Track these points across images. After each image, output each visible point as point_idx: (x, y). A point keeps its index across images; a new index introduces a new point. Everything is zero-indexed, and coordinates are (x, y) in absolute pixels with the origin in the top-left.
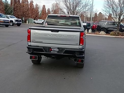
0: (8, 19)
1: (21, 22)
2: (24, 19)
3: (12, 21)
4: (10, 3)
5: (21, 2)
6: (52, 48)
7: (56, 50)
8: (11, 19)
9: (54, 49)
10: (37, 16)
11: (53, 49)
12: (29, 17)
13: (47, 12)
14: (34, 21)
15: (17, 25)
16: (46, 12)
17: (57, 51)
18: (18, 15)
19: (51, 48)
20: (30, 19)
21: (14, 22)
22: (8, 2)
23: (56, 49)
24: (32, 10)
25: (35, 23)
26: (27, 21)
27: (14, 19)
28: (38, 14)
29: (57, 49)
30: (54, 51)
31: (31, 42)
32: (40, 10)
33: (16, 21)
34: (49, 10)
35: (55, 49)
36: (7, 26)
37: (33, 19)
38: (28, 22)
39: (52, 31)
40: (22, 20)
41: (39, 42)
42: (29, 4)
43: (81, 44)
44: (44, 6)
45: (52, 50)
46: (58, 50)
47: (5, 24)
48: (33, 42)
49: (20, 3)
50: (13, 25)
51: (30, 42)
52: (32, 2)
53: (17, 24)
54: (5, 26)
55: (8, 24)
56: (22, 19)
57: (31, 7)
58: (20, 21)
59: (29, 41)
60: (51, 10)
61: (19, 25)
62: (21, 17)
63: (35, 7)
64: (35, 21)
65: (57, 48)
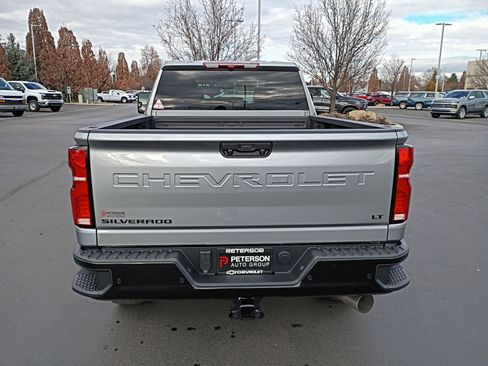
0: (19, 93)
1: (62, 101)
2: (69, 92)
3: (32, 99)
4: (24, 49)
5: (56, 45)
6: (232, 251)
7: (258, 259)
8: (29, 93)
9: (247, 254)
10: (104, 82)
11: (237, 259)
12: (84, 85)
13: (130, 70)
14: (99, 95)
15: (49, 109)
16: (127, 69)
17: (261, 268)
18: (51, 80)
19: (228, 251)
20: (85, 89)
21: (40, 100)
22: (18, 45)
23: (254, 254)
24: (91, 66)
25: (103, 101)
26: (80, 97)
27: (39, 93)
28: (108, 75)
29: (259, 254)
30: (242, 268)
31: (98, 223)
32: (113, 64)
33: (47, 96)
34: (134, 65)
35: (252, 258)
36: (18, 113)
37: (96, 91)
38: (83, 98)
39: (228, 149)
40: (66, 95)
41: (150, 224)
42: (80, 48)
43: (398, 217)
44: (122, 55)
45: (230, 263)
46: (267, 258)
47: (11, 107)
48: (109, 224)
49: (54, 46)
50: (37, 110)
51: (93, 226)
52: (88, 45)
53: (50, 106)
54: (11, 114)
55: (22, 107)
56: (63, 93)
57: (85, 57)
58: (59, 97)
59: (87, 222)
60: (140, 66)
61: (55, 108)
62: (62, 85)
63: (97, 58)
64: (101, 95)
65: (261, 250)
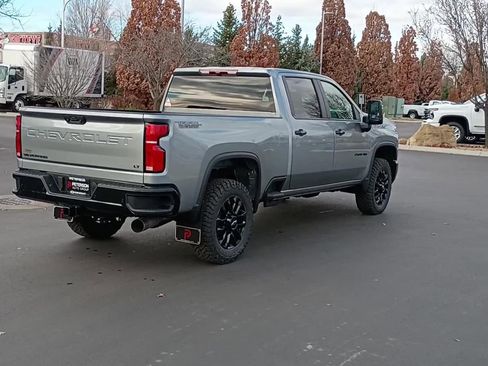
9: (78, 182)
10: (432, 89)
11: (74, 184)
14: (413, 107)
17: (85, 191)
19: (70, 178)
29: (84, 183)
30: (77, 190)
31: (23, 155)
35: (81, 185)
41: (40, 158)
43: (148, 168)
45: (72, 186)
46: (87, 186)
48: (26, 156)
51: (21, 157)
52: (410, 35)
65: (85, 180)
